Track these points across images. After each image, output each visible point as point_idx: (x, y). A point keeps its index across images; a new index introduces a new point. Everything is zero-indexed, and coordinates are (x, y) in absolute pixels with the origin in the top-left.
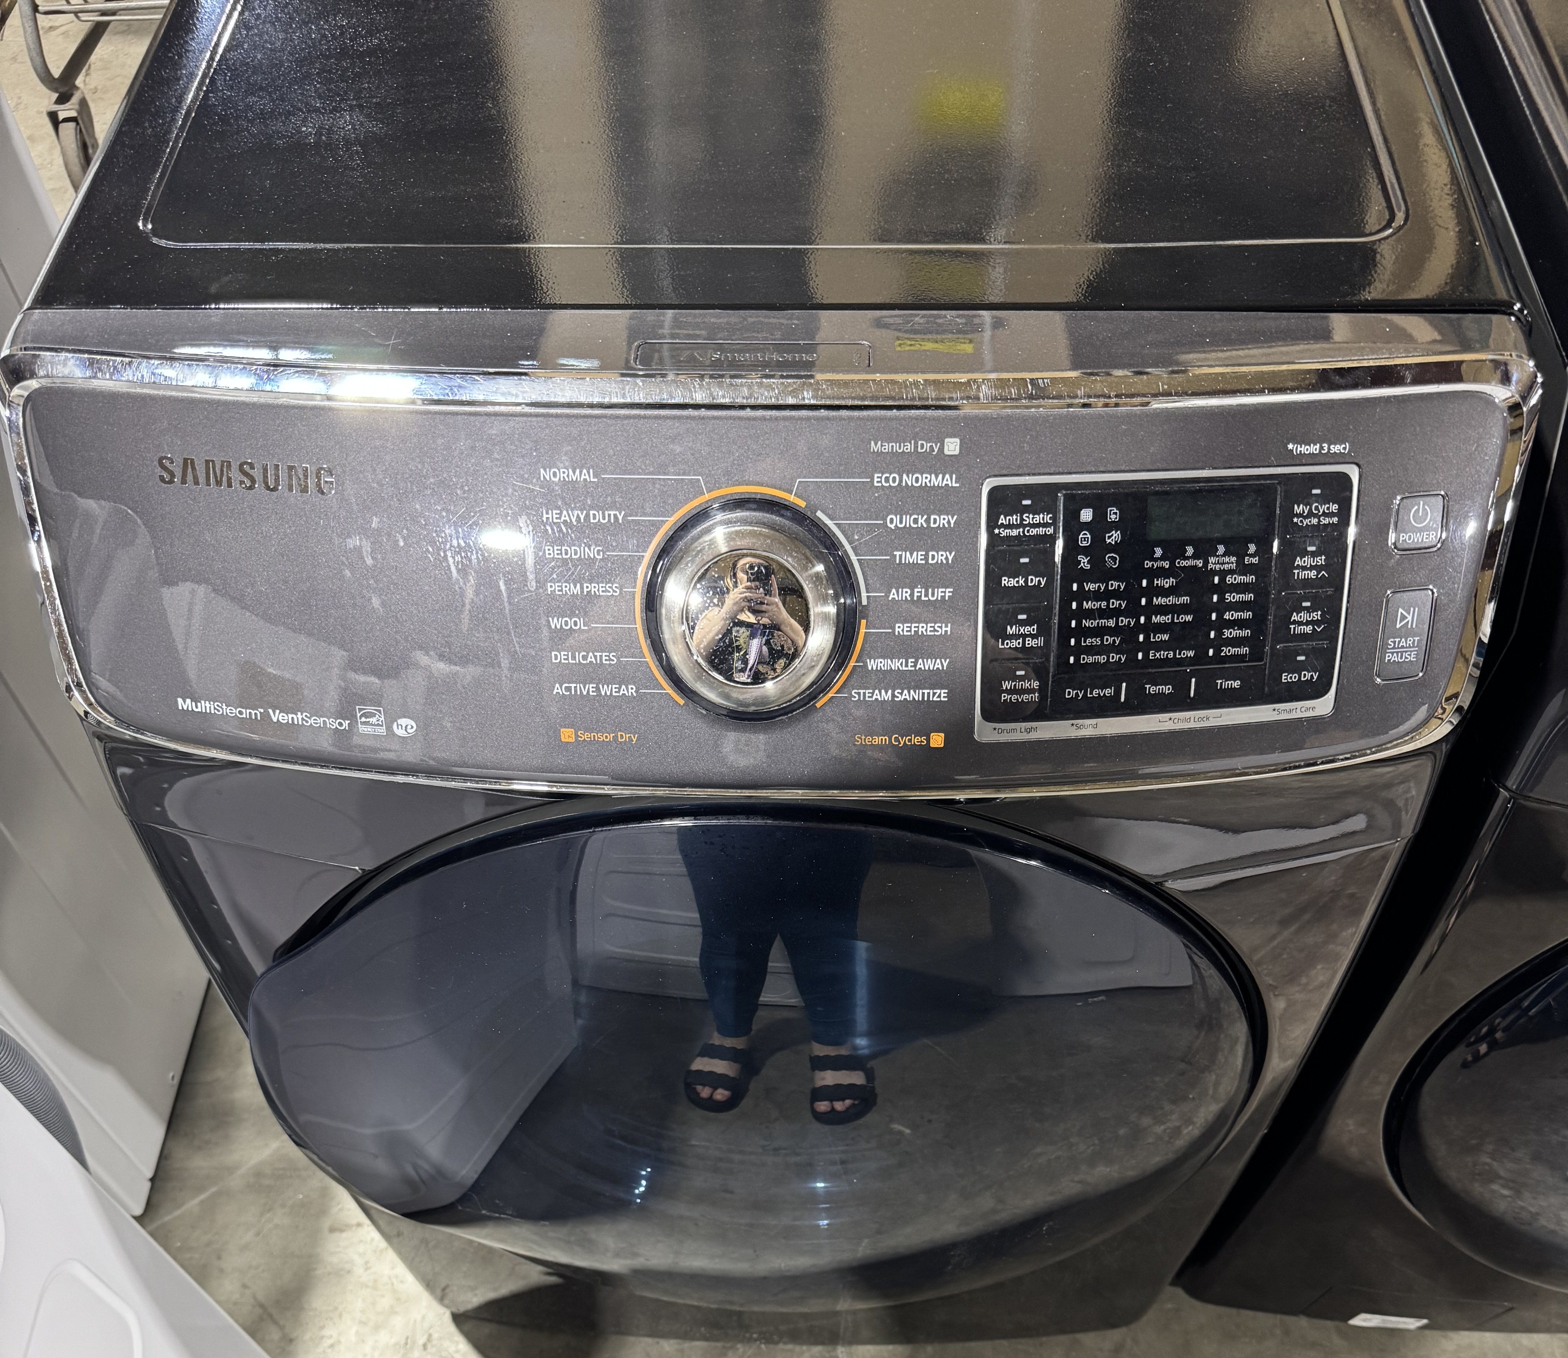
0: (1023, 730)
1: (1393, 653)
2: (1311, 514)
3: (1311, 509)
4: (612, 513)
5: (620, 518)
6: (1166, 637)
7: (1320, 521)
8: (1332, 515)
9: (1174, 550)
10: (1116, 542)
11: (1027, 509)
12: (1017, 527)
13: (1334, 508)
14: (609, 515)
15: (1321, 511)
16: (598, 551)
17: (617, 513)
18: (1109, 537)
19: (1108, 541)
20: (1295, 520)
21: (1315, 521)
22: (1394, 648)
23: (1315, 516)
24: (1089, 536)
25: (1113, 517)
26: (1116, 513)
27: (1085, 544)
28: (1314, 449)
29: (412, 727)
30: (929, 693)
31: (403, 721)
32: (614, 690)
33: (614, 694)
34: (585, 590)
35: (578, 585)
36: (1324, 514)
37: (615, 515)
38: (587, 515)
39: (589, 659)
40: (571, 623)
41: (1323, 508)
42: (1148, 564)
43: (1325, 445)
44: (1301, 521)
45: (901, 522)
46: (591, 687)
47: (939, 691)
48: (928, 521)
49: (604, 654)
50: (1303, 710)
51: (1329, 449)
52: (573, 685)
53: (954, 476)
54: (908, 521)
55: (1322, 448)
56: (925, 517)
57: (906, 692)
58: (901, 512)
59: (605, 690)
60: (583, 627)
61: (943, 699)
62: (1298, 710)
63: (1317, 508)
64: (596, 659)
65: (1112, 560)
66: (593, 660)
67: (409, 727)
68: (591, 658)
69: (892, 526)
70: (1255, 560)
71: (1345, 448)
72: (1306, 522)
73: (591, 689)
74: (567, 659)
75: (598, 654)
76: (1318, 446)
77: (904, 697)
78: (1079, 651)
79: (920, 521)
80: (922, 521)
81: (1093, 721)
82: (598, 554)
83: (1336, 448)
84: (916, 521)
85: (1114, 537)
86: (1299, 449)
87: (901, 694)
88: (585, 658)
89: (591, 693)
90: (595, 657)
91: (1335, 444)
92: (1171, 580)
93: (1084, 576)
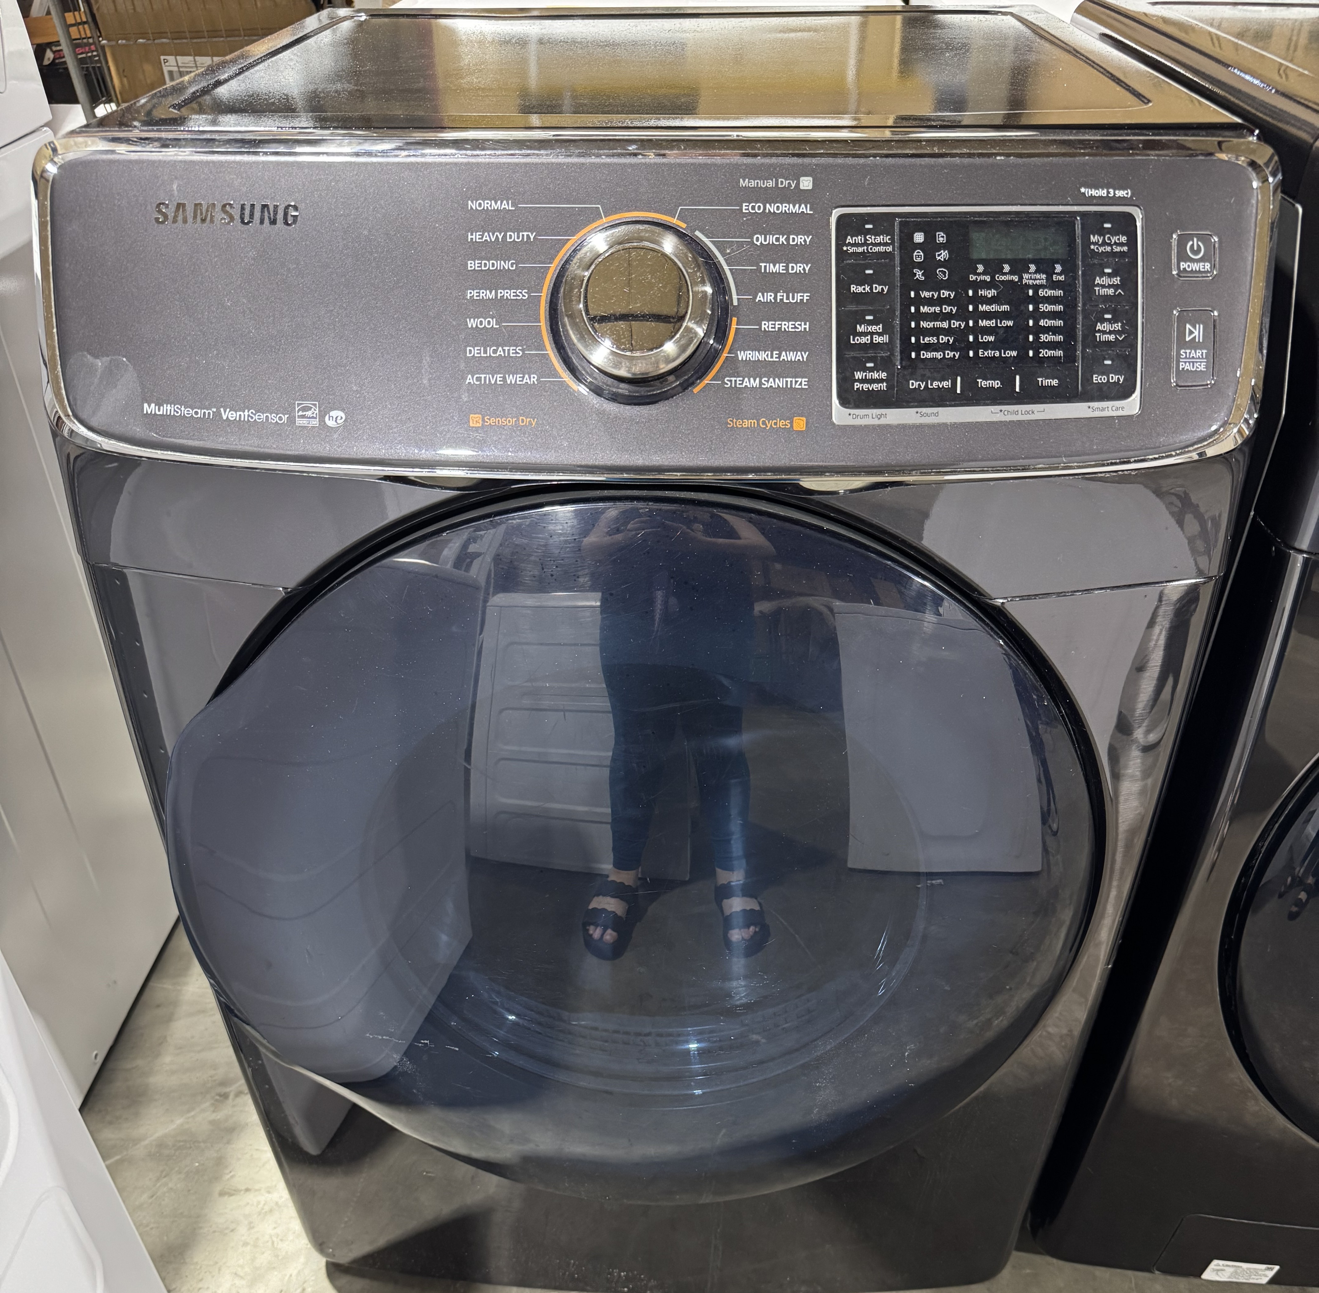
0: (874, 416)
1: (1185, 362)
2: (1104, 243)
3: (1104, 239)
4: (525, 234)
5: (532, 237)
6: (992, 339)
7: (1112, 249)
8: (1122, 244)
9: (994, 267)
10: (945, 259)
11: (869, 231)
12: (862, 245)
13: (1124, 239)
14: (523, 235)
15: (1113, 241)
16: (512, 264)
17: (530, 234)
18: (939, 255)
19: (938, 258)
20: (1092, 247)
21: (1108, 249)
22: (1186, 358)
23: (1109, 245)
24: (922, 254)
25: (941, 239)
26: (943, 237)
27: (919, 260)
28: (1102, 193)
29: (342, 418)
30: (791, 381)
31: (334, 413)
32: (518, 379)
33: (518, 383)
34: (499, 295)
35: (494, 291)
36: (1115, 243)
37: (528, 236)
38: (505, 236)
39: (498, 353)
40: (485, 323)
41: (1114, 239)
42: (972, 278)
43: (1111, 191)
44: (1097, 248)
45: (765, 240)
46: (499, 377)
47: (800, 380)
48: (787, 239)
49: (512, 348)
50: (1114, 408)
51: (1115, 194)
52: (483, 376)
53: (808, 206)
54: (771, 239)
55: (1108, 192)
56: (785, 236)
57: (771, 380)
58: (765, 233)
59: (510, 379)
60: (495, 326)
61: (804, 387)
62: (1110, 409)
63: (1109, 239)
64: (504, 352)
65: (942, 274)
66: (502, 353)
67: (339, 418)
68: (500, 352)
69: (758, 243)
70: (1062, 278)
71: (1127, 194)
72: (1101, 249)
73: (498, 379)
74: (480, 353)
75: (506, 348)
76: (1105, 191)
77: (770, 384)
78: (919, 347)
79: (781, 240)
80: (782, 239)
81: (935, 410)
82: (512, 267)
83: (1120, 193)
84: (778, 240)
85: (943, 255)
86: (1090, 193)
87: (768, 381)
88: (495, 351)
89: (498, 383)
90: (504, 351)
91: (1119, 189)
92: (993, 291)
93: (919, 287)
